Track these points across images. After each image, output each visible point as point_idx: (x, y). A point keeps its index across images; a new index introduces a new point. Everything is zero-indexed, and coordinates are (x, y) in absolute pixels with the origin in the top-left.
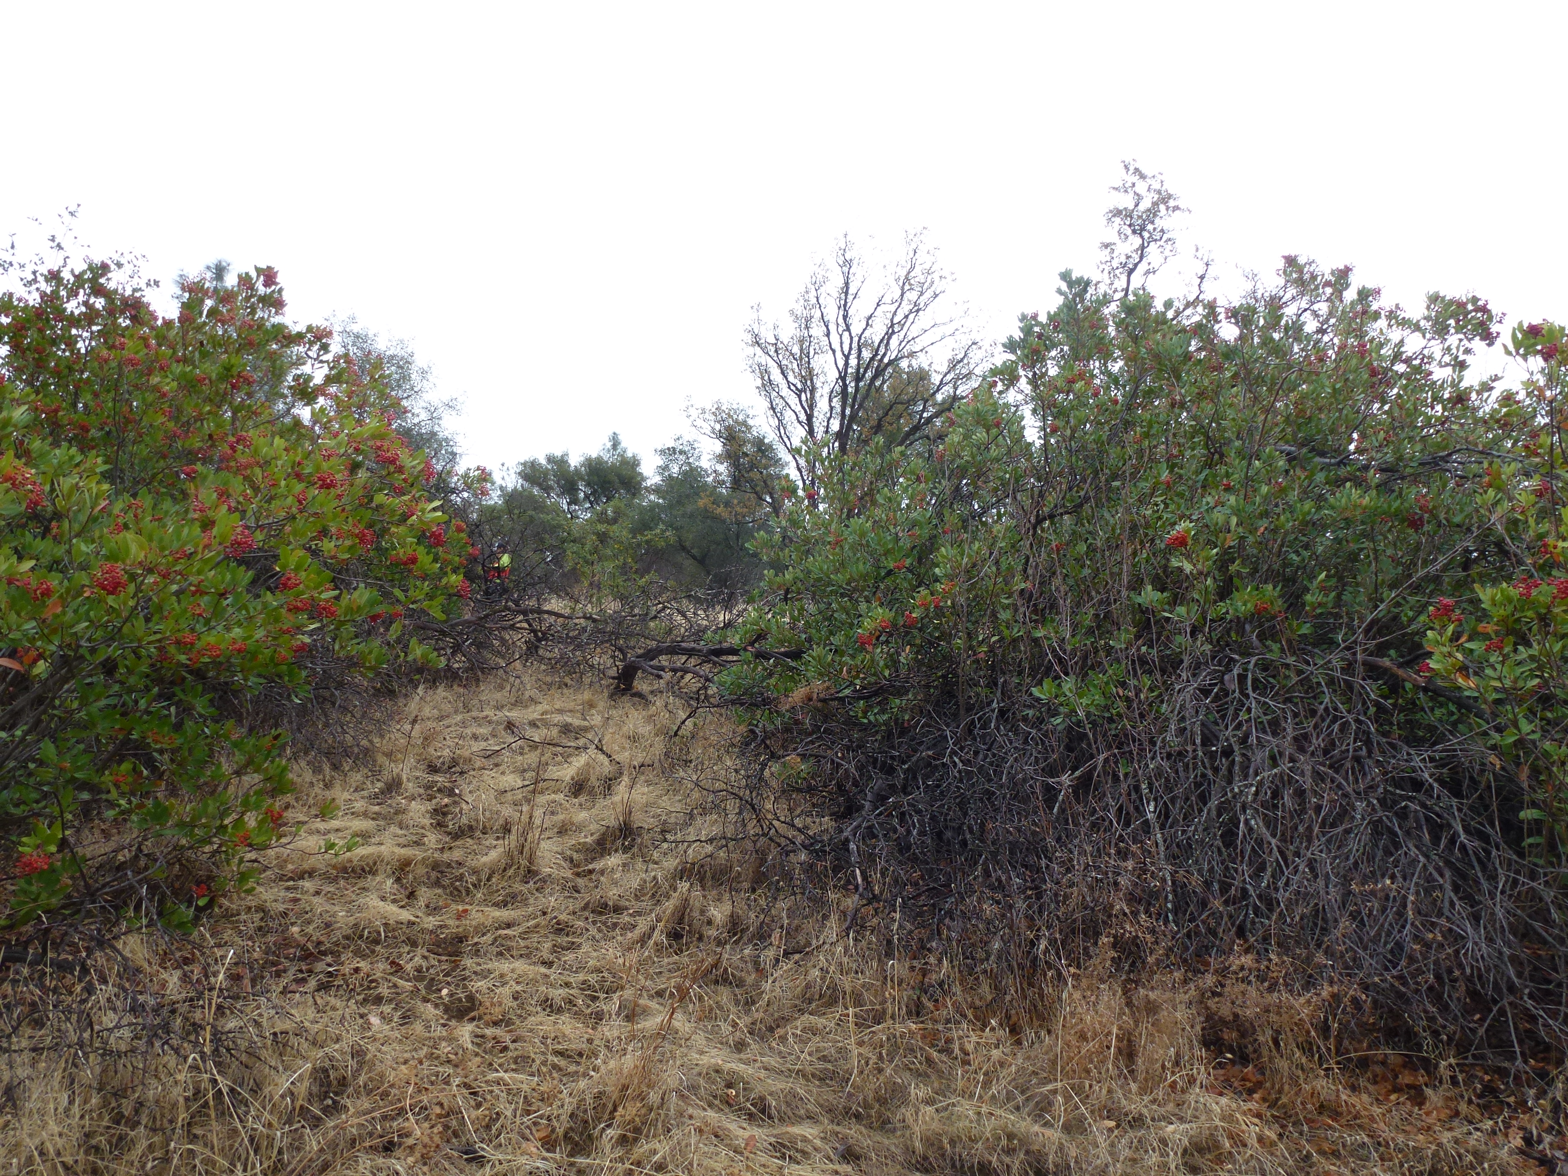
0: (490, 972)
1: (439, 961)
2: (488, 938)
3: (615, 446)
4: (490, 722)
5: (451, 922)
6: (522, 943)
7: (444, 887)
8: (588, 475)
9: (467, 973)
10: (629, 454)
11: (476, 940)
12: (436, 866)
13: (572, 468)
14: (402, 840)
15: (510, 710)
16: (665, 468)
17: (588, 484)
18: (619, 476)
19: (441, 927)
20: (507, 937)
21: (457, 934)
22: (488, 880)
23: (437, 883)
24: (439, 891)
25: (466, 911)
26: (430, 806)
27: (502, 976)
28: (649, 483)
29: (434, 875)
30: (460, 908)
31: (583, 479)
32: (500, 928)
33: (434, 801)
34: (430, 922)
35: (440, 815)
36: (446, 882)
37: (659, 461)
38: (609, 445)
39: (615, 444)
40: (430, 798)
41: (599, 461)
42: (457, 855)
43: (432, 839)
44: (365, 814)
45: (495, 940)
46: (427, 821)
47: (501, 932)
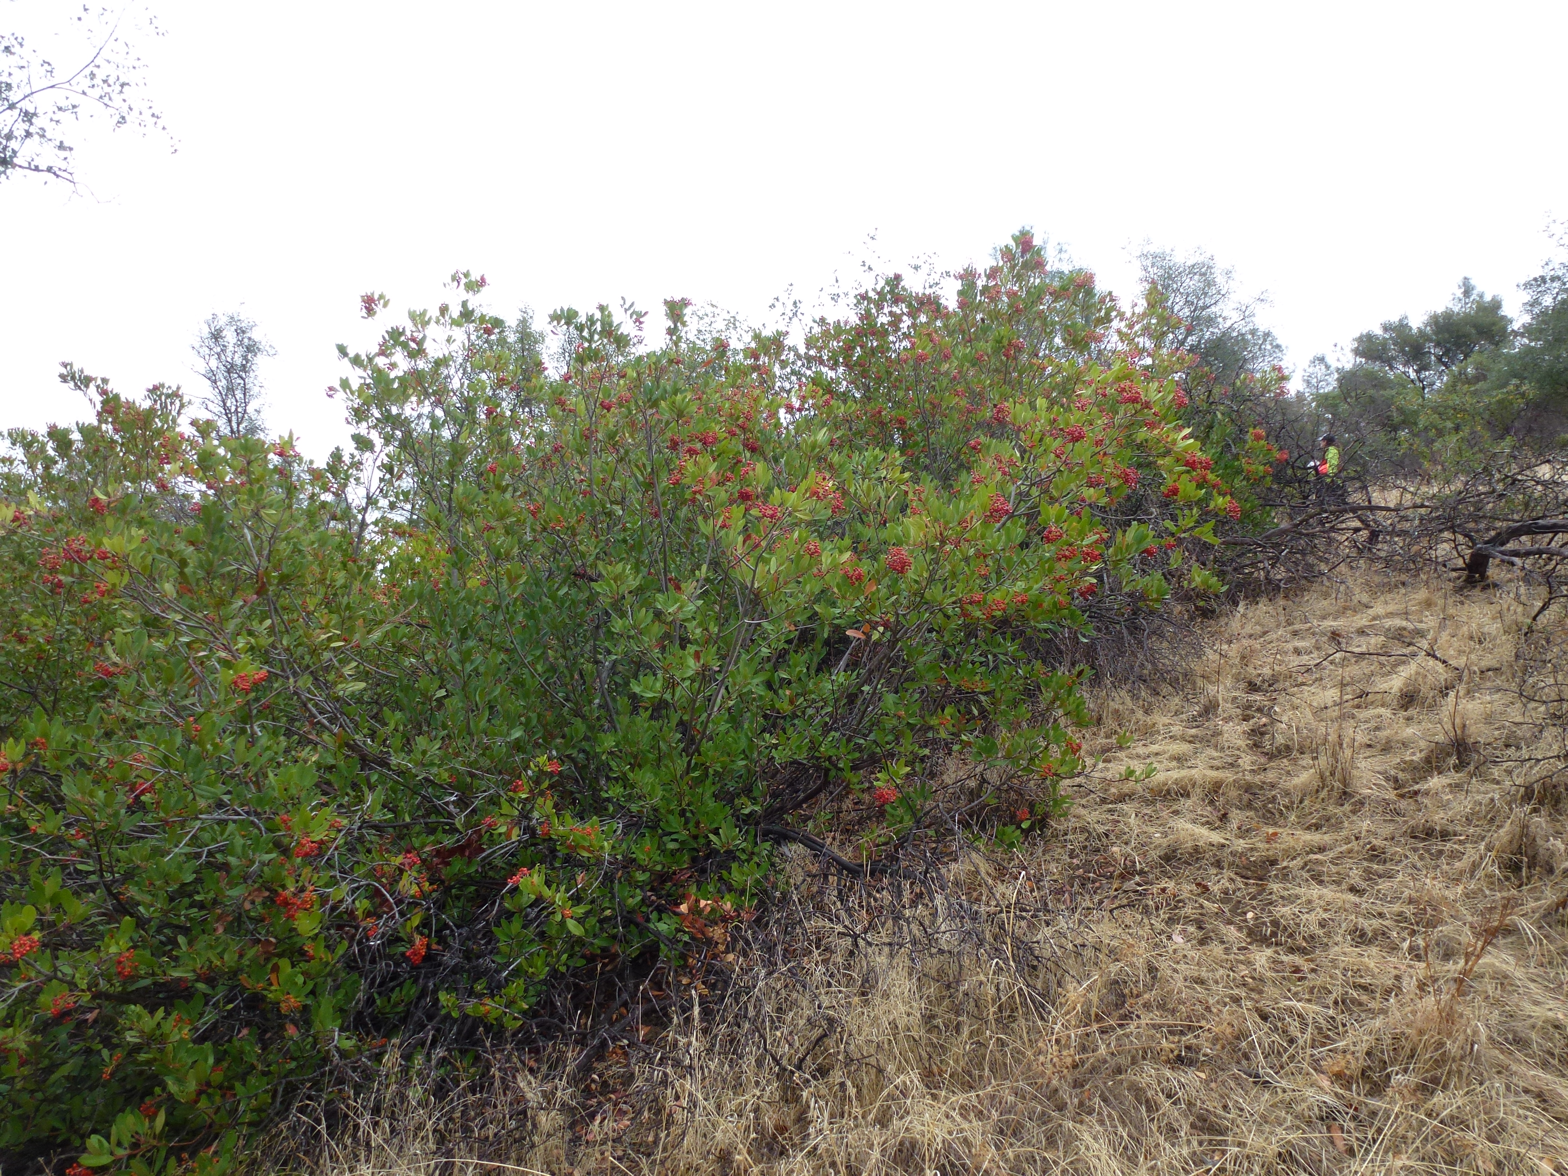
0: (1298, 897)
1: (1246, 884)
2: (1299, 862)
3: (1467, 293)
4: (1314, 634)
5: (1261, 845)
6: (1334, 869)
7: (1256, 809)
8: (1436, 333)
9: (1274, 897)
10: (1488, 298)
11: (1285, 864)
12: (1248, 788)
13: (1415, 330)
14: (1216, 763)
15: (1335, 619)
16: (1535, 303)
17: (1438, 344)
18: (1475, 326)
19: (1252, 849)
20: (1317, 862)
21: (1267, 857)
22: (1301, 802)
23: (1249, 806)
24: (1251, 813)
25: (1275, 834)
26: (1246, 726)
27: (1309, 902)
28: (1516, 326)
29: (1246, 797)
30: (1271, 831)
31: (1431, 341)
32: (1312, 852)
33: (1251, 722)
34: (1241, 845)
35: (1257, 735)
36: (1258, 804)
37: (1526, 296)
38: (1459, 293)
39: (1468, 290)
40: (1246, 718)
41: (1448, 315)
42: (1271, 776)
43: (1247, 761)
44: (1183, 739)
45: (1306, 864)
46: (1242, 743)
47: (1313, 857)
